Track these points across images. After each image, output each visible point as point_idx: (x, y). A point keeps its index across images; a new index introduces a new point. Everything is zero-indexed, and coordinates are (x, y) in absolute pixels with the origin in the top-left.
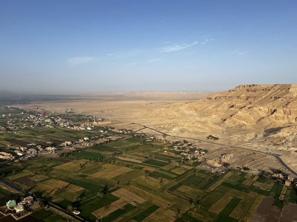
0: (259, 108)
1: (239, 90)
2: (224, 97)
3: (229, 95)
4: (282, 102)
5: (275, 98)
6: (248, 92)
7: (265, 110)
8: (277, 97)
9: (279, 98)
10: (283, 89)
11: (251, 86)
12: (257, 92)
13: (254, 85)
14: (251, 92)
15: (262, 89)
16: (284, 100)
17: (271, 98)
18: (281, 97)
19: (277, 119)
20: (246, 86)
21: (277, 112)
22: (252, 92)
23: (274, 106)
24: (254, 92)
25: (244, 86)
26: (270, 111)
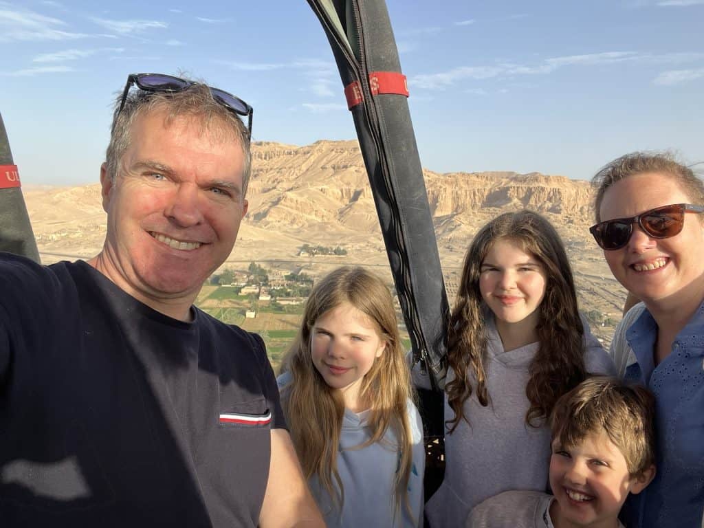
0: (320, 187)
5: (334, 168)
7: (334, 193)
8: (342, 166)
9: (346, 167)
10: (342, 149)
12: (274, 159)
14: (259, 159)
15: (286, 151)
17: (323, 168)
18: (351, 166)
21: (364, 196)
22: (261, 158)
23: (348, 184)
24: (265, 158)
26: (344, 195)
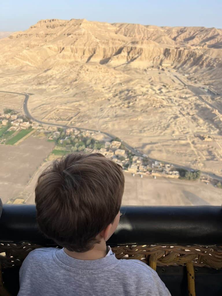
0: (48, 46)
1: (40, 26)
2: (25, 35)
3: (30, 33)
4: (72, 39)
5: (67, 34)
6: (47, 29)
7: (55, 49)
9: (70, 34)
10: (77, 24)
11: (51, 21)
13: (53, 20)
14: (50, 29)
15: (60, 25)
16: (74, 37)
17: (64, 34)
18: (72, 34)
19: (64, 58)
20: (47, 21)
21: (64, 50)
23: (63, 44)
25: (45, 21)
26: (59, 49)
